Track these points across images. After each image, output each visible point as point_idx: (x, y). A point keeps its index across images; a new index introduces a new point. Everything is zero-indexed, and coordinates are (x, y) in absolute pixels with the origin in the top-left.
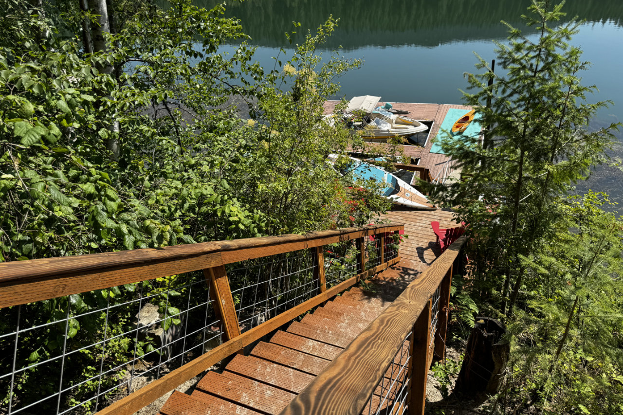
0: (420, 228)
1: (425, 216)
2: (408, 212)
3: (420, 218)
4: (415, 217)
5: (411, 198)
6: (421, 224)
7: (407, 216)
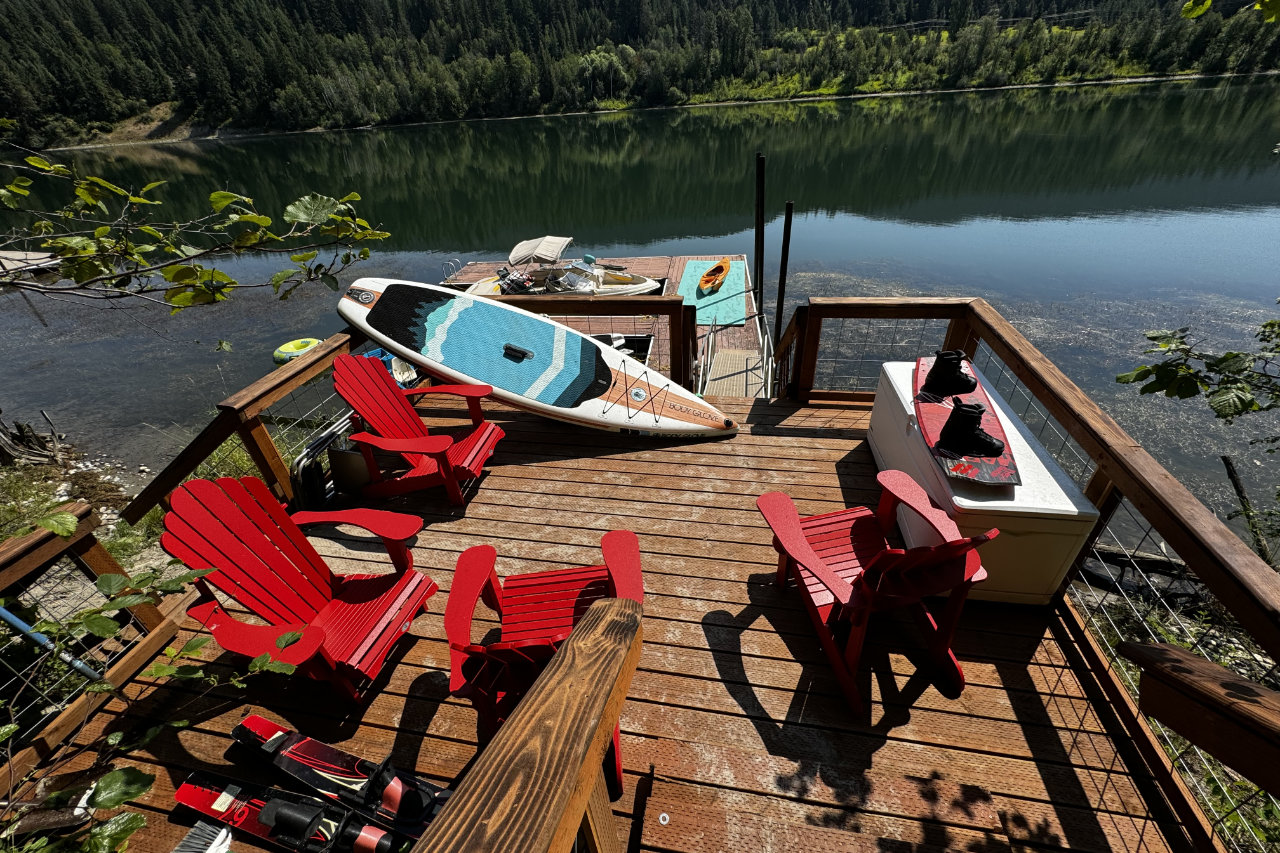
0: (697, 514)
1: (703, 460)
2: (647, 455)
3: (690, 472)
4: (672, 470)
5: (652, 402)
6: (699, 497)
7: (646, 468)
